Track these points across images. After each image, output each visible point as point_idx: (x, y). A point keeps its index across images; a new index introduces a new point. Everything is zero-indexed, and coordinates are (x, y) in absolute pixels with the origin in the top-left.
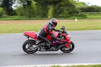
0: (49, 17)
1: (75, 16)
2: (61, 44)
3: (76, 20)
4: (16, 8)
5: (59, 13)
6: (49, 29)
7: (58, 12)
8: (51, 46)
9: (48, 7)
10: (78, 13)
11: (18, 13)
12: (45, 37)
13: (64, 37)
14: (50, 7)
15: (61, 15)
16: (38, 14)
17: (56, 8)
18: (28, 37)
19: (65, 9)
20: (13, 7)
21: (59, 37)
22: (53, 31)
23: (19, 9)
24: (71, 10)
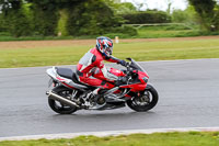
0: (60, 34)
1: (113, 32)
3: (117, 40)
5: (81, 25)
7: (78, 23)
10: (120, 25)
15: (86, 30)
17: (74, 15)
19: (93, 17)
24: (106, 19)
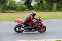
2: (38, 27)
4: (33, 5)
6: (31, 18)
8: (32, 28)
9: (53, 4)
11: (35, 8)
12: (28, 23)
13: (40, 23)
14: (54, 4)
16: (47, 8)
18: (18, 23)
20: (32, 4)
21: (37, 23)
22: (33, 19)
23: (36, 5)
